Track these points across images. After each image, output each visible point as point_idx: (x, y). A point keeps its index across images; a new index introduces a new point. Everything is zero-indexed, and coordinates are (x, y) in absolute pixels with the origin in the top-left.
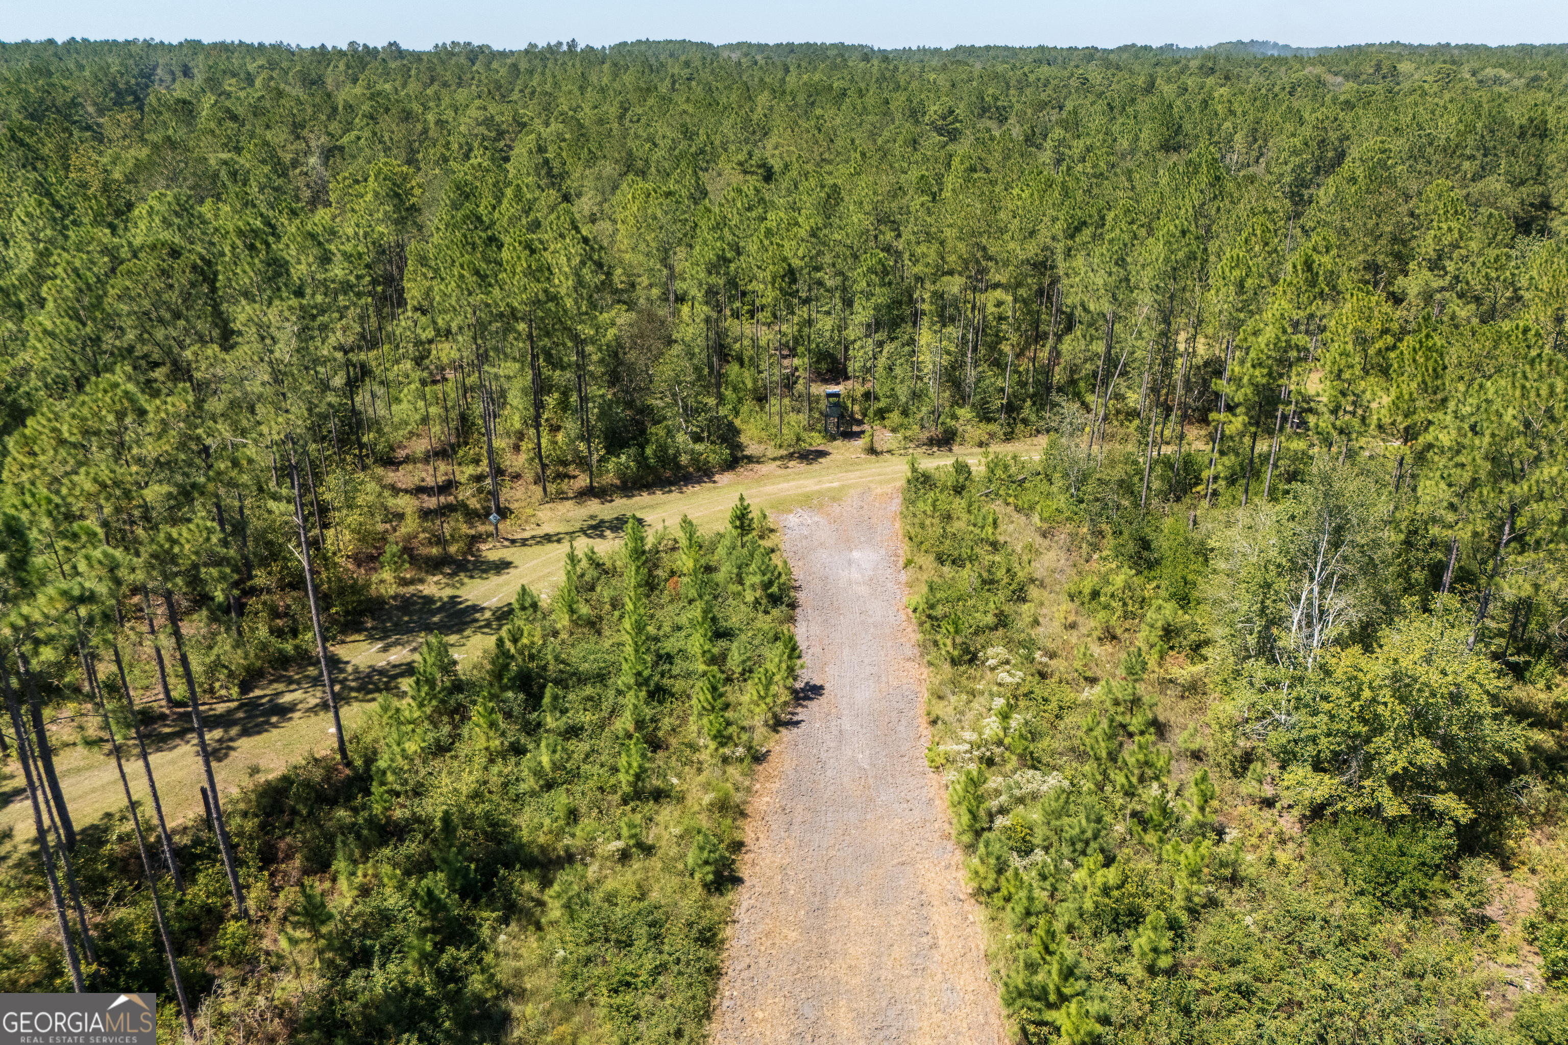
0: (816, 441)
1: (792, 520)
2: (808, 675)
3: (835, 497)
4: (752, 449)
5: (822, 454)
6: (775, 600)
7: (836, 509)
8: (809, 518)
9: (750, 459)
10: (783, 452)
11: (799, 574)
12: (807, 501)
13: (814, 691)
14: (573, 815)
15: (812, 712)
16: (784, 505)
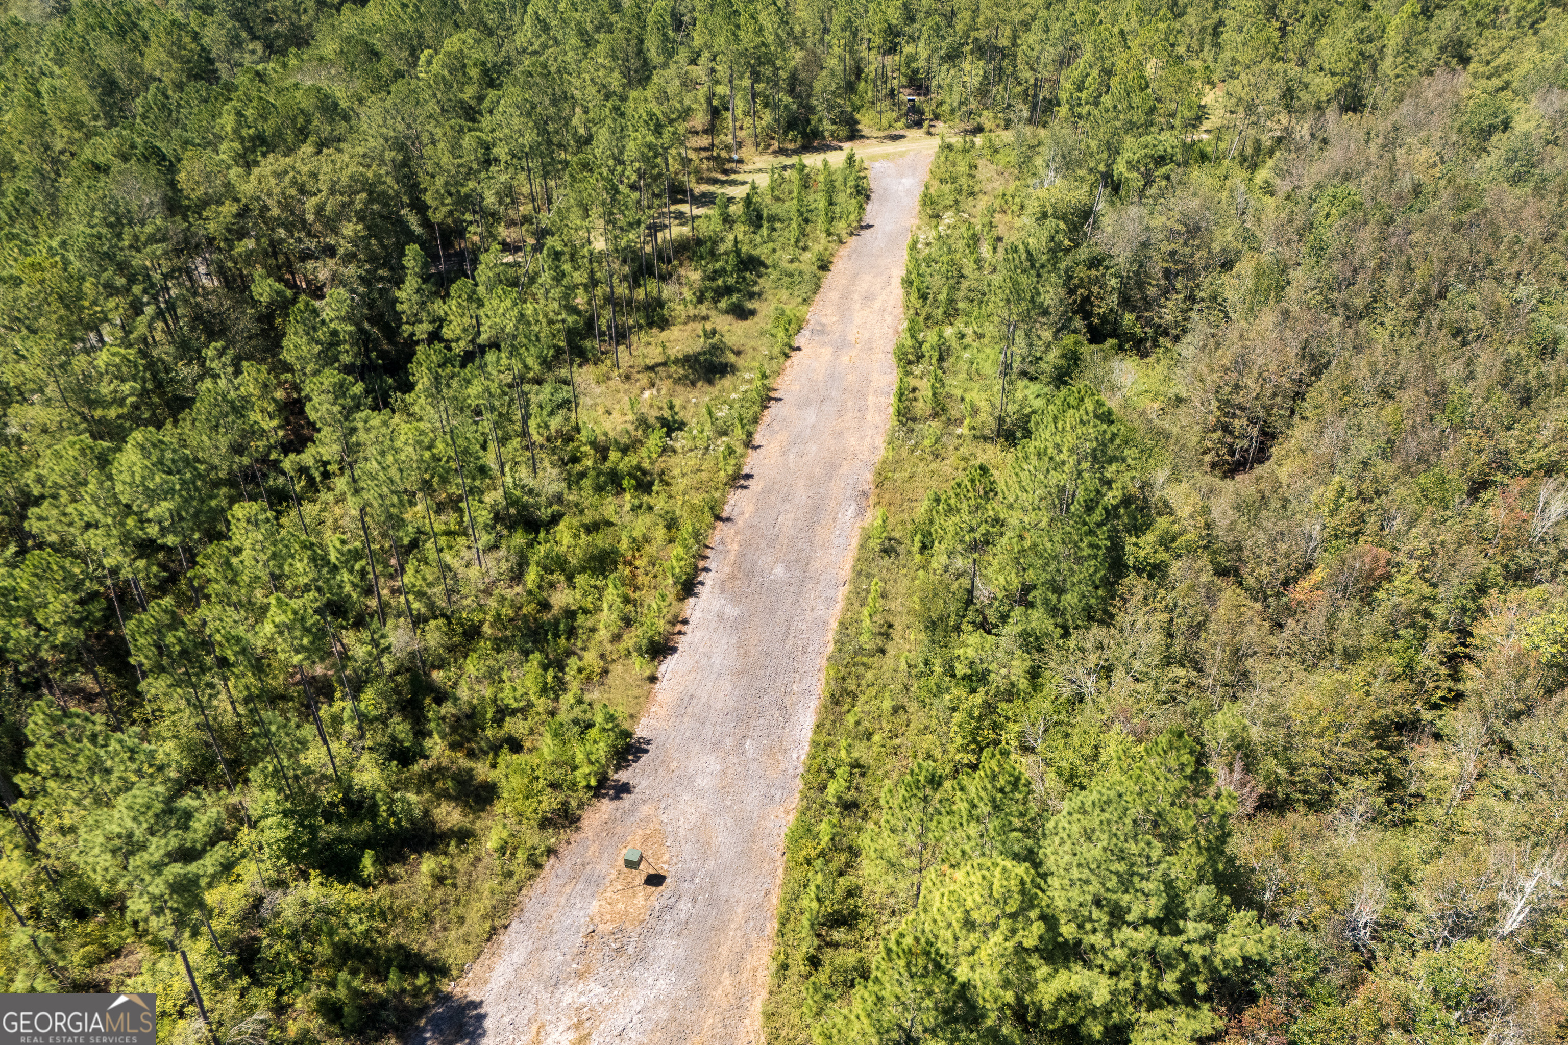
0: (899, 128)
1: (877, 165)
2: (867, 220)
3: (902, 155)
4: (866, 131)
5: (903, 137)
6: (859, 193)
7: (901, 161)
8: (885, 164)
9: (863, 137)
10: (881, 134)
11: (873, 186)
12: (887, 157)
13: (869, 226)
14: (774, 251)
15: (865, 233)
16: (874, 158)
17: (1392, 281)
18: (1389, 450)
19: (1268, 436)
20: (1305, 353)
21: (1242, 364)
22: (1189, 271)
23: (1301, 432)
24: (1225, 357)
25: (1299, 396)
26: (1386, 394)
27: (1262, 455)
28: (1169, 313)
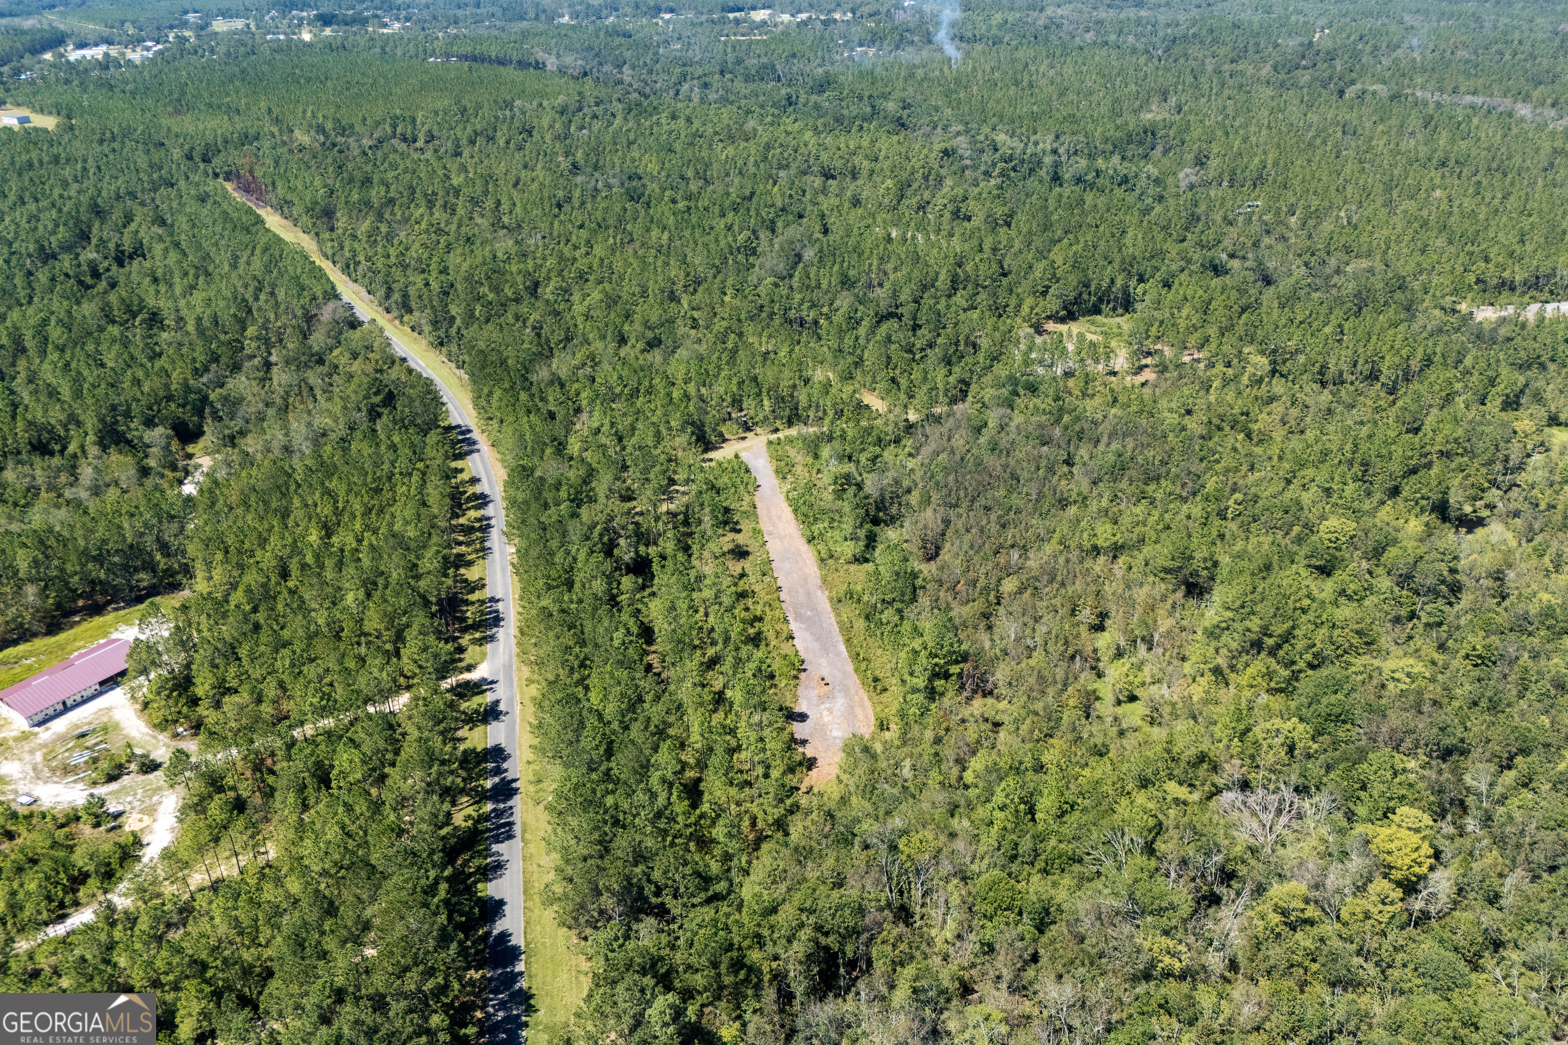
0: (741, 433)
3: (750, 447)
5: (746, 438)
6: (746, 470)
7: (751, 450)
8: (746, 453)
9: (730, 442)
10: (735, 437)
11: (750, 466)
12: (744, 446)
13: (759, 486)
15: (760, 489)
16: (739, 448)
17: (962, 493)
18: (972, 547)
19: (938, 549)
20: (943, 521)
21: (925, 527)
22: (898, 497)
23: (947, 546)
24: (920, 526)
25: (943, 534)
26: (968, 531)
27: (937, 554)
28: (894, 510)
